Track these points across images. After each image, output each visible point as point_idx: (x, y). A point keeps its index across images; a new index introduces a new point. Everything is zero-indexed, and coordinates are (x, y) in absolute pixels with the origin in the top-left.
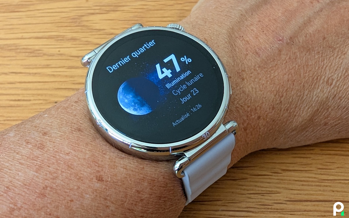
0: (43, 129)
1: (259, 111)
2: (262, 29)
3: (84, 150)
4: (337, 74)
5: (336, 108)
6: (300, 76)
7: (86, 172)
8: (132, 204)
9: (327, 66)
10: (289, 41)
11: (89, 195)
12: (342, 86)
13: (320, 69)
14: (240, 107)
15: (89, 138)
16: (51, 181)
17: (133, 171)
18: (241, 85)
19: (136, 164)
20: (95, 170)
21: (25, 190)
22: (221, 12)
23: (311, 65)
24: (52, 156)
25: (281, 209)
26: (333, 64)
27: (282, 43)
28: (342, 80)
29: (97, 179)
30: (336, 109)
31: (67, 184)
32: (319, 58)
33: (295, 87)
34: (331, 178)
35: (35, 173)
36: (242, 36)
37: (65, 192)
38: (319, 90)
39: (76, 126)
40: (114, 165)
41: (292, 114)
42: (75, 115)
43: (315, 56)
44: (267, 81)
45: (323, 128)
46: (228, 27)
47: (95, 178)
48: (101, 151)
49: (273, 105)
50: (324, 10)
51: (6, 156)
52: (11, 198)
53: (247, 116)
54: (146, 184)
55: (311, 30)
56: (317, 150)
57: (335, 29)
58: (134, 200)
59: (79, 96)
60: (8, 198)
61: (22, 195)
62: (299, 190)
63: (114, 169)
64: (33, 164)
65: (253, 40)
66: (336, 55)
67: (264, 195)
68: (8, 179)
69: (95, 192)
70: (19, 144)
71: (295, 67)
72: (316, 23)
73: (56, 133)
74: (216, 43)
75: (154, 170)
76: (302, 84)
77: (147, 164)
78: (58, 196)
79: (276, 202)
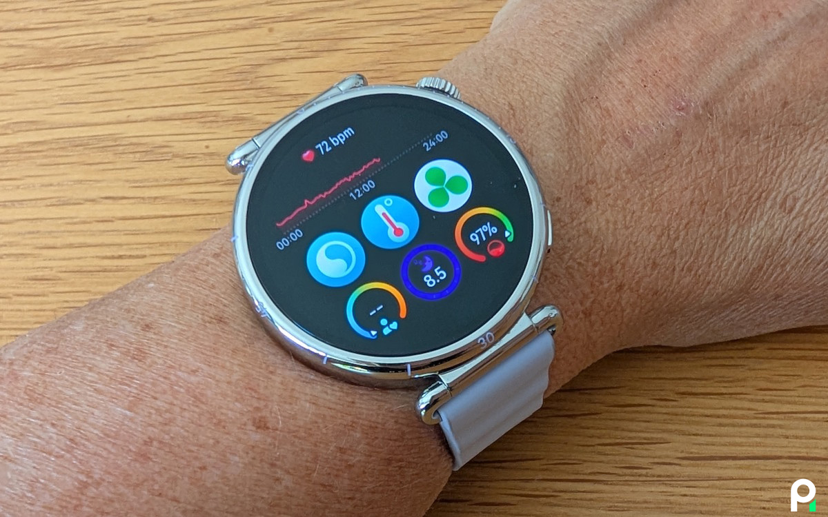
0: (143, 315)
1: (619, 273)
2: (643, 80)
3: (228, 364)
4: (806, 187)
5: (801, 263)
6: (721, 192)
7: (231, 410)
8: (329, 474)
9: (784, 169)
10: (701, 112)
11: (239, 456)
12: (817, 214)
13: (767, 175)
14: (576, 266)
15: (240, 338)
16: (160, 428)
17: (331, 409)
18: (582, 216)
19: (338, 394)
20: (251, 405)
21: (109, 446)
22: (553, 35)
23: (747, 167)
24: (161, 376)
25: (668, 476)
26: (799, 162)
27: (685, 115)
28: (817, 200)
29: (254, 425)
30: (802, 266)
31: (194, 435)
32: (768, 149)
33: (707, 217)
34: (786, 408)
35: (128, 413)
36: (597, 98)
37: (190, 451)
38: (762, 224)
39: (213, 311)
40: (291, 397)
41: (702, 278)
42: (213, 287)
43: (758, 145)
44: (643, 205)
45: (770, 305)
46: (566, 77)
47: (250, 423)
48: (264, 366)
49: (655, 259)
50: (790, 38)
51: (66, 374)
52: (80, 463)
53: (592, 285)
54: (358, 435)
55: (755, 84)
56: (761, 349)
57: (812, 82)
58: (334, 466)
59: (223, 241)
60: (74, 462)
61: (102, 457)
62: (710, 435)
63: (291, 404)
64: (122, 393)
65: (620, 107)
66: (807, 142)
67: (634, 446)
68: (73, 424)
69: (250, 452)
70: (93, 348)
71: (711, 171)
72: (768, 68)
73: (170, 325)
74: (535, 116)
75: (374, 408)
76: (724, 210)
77: (362, 395)
78: (173, 458)
79: (656, 460)
